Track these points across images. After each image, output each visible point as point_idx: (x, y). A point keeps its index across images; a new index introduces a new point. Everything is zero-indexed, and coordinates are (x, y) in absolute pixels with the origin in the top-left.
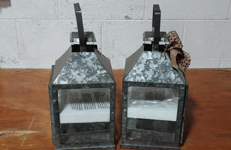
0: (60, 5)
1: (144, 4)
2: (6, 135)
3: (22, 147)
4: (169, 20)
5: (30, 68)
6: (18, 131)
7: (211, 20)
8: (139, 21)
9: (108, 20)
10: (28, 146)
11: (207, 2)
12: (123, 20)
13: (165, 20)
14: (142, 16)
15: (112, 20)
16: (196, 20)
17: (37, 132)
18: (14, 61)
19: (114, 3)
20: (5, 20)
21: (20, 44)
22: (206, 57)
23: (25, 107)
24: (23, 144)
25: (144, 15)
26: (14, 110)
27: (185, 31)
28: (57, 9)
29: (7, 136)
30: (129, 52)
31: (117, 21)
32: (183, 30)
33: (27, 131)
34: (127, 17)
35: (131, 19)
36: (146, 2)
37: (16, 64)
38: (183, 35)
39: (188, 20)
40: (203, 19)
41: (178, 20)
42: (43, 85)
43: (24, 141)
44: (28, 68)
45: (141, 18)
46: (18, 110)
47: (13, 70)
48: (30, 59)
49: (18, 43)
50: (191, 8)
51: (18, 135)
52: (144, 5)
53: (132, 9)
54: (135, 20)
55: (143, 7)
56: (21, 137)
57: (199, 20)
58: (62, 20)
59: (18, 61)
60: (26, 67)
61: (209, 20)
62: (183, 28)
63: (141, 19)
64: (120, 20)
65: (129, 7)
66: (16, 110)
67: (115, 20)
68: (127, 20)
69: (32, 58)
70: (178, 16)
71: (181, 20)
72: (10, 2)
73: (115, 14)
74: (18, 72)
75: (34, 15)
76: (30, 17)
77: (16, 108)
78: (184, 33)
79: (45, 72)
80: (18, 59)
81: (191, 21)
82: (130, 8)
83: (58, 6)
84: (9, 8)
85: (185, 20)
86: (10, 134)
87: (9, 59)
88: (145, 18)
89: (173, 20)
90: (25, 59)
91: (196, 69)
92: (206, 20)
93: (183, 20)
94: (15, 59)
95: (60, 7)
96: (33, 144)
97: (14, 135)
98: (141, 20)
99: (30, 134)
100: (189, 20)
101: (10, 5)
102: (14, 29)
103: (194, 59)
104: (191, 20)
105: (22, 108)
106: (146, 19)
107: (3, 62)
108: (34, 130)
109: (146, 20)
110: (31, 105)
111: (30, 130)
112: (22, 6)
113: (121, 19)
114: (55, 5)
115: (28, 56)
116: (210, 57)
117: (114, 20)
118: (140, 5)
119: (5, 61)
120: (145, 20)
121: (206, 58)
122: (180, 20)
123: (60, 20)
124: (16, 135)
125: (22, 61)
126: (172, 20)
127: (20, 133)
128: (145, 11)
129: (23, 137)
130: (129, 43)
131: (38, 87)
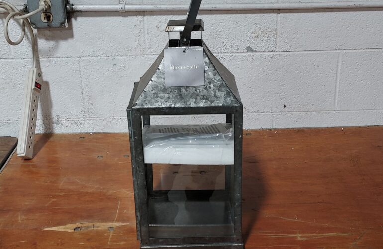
0: (148, 34)
1: (275, 28)
2: (82, 228)
3: (110, 246)
4: (315, 52)
5: (101, 131)
6: (99, 223)
7: (380, 50)
8: (269, 53)
9: (220, 55)
10: (119, 244)
11: (374, 22)
12: (243, 54)
13: (309, 52)
14: (272, 46)
15: (226, 54)
16: (357, 51)
17: (128, 223)
18: (76, 121)
19: (229, 27)
20: (63, 59)
21: (85, 95)
22: (373, 108)
23: (104, 189)
24: (111, 241)
25: (276, 44)
26: (87, 193)
27: (340, 68)
28: (143, 40)
29: (84, 230)
30: (254, 102)
31: (234, 55)
32: (338, 66)
33: (113, 222)
34: (249, 49)
35: (256, 51)
36: (278, 25)
37: (79, 126)
38: (337, 74)
39: (345, 51)
40: (368, 49)
41: (329, 52)
42: (124, 156)
43: (111, 237)
44: (97, 131)
45: (272, 49)
46: (93, 193)
47: (75, 136)
48: (101, 118)
49: (82, 94)
50: (350, 31)
51: (100, 228)
52: (276, 30)
53: (257, 37)
54: (261, 53)
55: (274, 32)
56: (105, 231)
57: (361, 51)
58: (150, 56)
59: (83, 122)
60: (94, 131)
61: (378, 50)
62: (338, 62)
63: (272, 51)
64: (238, 54)
65: (252, 33)
66: (90, 193)
67: (232, 54)
68: (249, 54)
69: (102, 117)
70: (329, 44)
71: (334, 51)
72: (72, 31)
73: (231, 45)
74: (82, 139)
75: (107, 50)
76: (102, 53)
77: (90, 190)
78: (339, 71)
79: (123, 137)
80: (82, 119)
81: (349, 53)
82: (254, 35)
83: (145, 35)
84: (70, 41)
85: (339, 51)
86: (88, 227)
87: (69, 118)
88: (277, 50)
89: (321, 52)
90: (92, 118)
91: (360, 127)
92: (373, 50)
93: (337, 51)
94: (77, 119)
95: (147, 36)
96: (125, 240)
97: (94, 228)
98: (272, 53)
99: (119, 228)
100: (347, 51)
101: (72, 36)
102: (78, 72)
103: (356, 111)
104: (350, 51)
105: (99, 191)
106: (279, 51)
107: (60, 123)
108: (123, 221)
109: (280, 53)
110: (112, 185)
111: (118, 221)
112: (90, 36)
113: (241, 53)
114: (140, 34)
115: (97, 113)
116: (380, 108)
117: (229, 54)
118: (270, 30)
119: (61, 122)
120: (277, 53)
121: (375, 109)
122: (332, 52)
123: (146, 56)
124: (97, 228)
125: (87, 121)
126: (319, 52)
127: (103, 226)
128: (278, 39)
129: (109, 231)
130: (252, 89)
131: (117, 159)
